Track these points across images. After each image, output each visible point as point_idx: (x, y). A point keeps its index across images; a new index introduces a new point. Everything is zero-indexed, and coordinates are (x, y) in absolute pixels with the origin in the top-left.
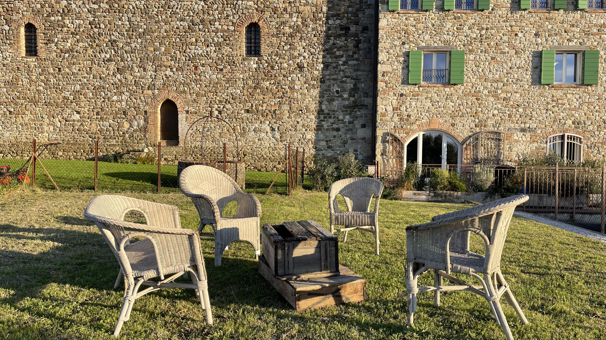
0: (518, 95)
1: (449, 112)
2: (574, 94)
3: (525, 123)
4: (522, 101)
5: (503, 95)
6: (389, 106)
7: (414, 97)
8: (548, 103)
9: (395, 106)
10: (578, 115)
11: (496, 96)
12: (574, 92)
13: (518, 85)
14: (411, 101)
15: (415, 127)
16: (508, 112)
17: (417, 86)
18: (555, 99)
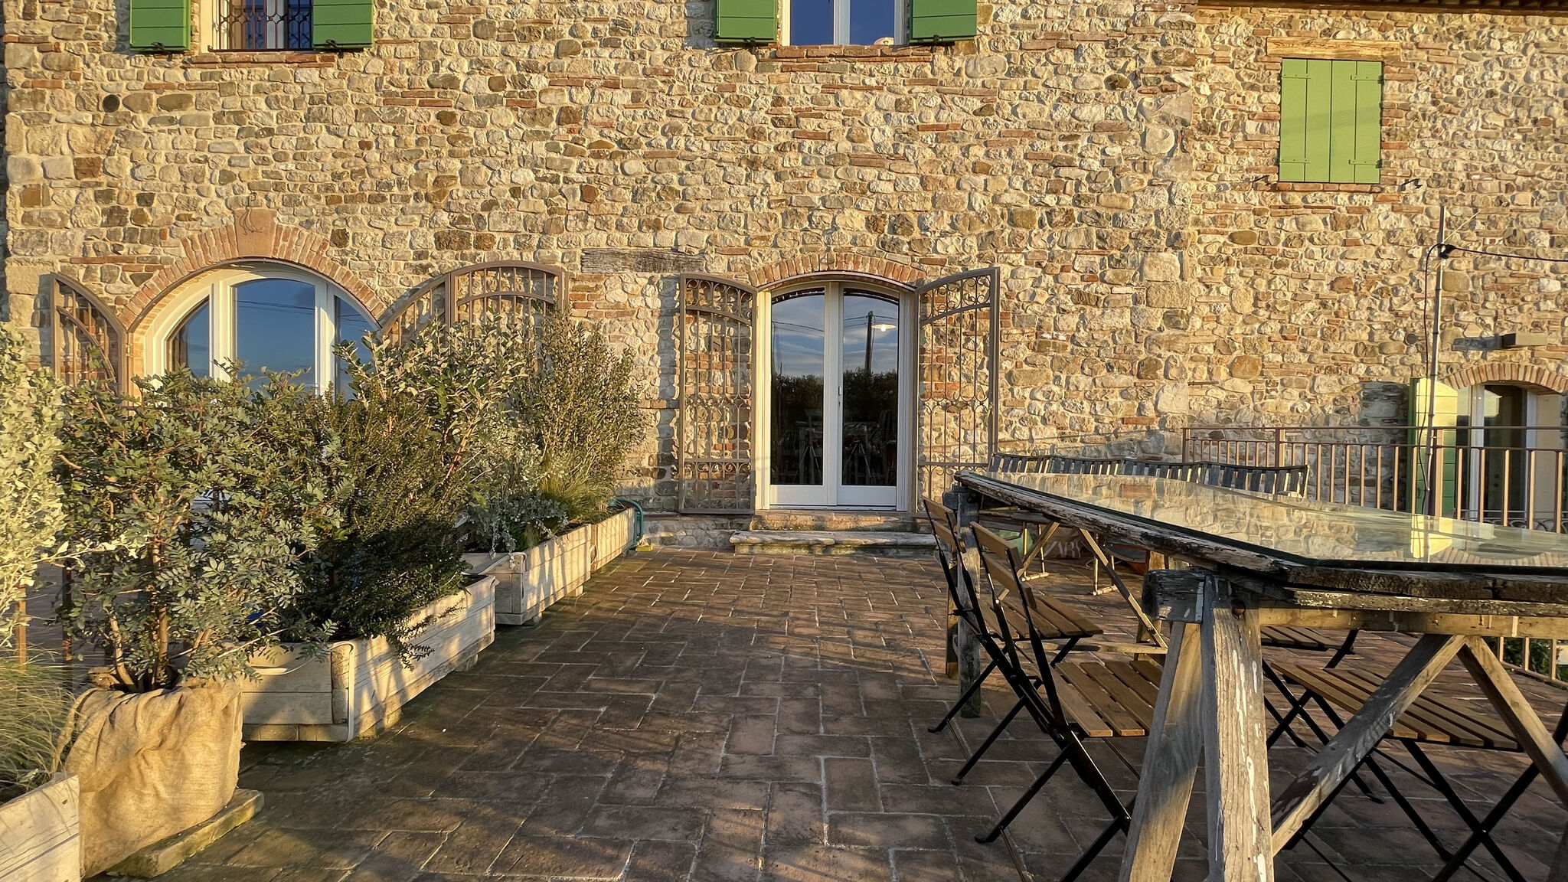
0: (623, 97)
1: (319, 177)
2: (870, 89)
3: (656, 226)
4: (639, 123)
5: (558, 99)
6: (58, 156)
7: (165, 113)
8: (756, 134)
9: (83, 156)
10: (890, 188)
11: (524, 103)
12: (871, 82)
13: (622, 52)
14: (153, 128)
15: (172, 251)
16: (583, 178)
17: (178, 60)
18: (787, 111)
